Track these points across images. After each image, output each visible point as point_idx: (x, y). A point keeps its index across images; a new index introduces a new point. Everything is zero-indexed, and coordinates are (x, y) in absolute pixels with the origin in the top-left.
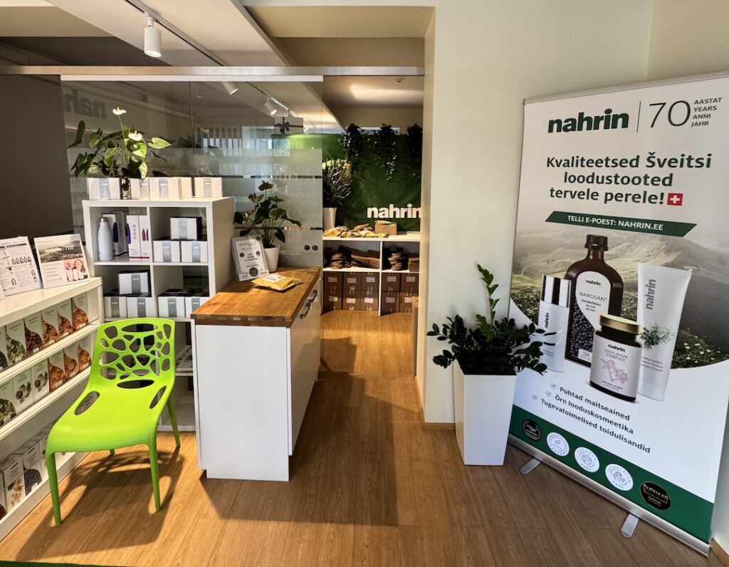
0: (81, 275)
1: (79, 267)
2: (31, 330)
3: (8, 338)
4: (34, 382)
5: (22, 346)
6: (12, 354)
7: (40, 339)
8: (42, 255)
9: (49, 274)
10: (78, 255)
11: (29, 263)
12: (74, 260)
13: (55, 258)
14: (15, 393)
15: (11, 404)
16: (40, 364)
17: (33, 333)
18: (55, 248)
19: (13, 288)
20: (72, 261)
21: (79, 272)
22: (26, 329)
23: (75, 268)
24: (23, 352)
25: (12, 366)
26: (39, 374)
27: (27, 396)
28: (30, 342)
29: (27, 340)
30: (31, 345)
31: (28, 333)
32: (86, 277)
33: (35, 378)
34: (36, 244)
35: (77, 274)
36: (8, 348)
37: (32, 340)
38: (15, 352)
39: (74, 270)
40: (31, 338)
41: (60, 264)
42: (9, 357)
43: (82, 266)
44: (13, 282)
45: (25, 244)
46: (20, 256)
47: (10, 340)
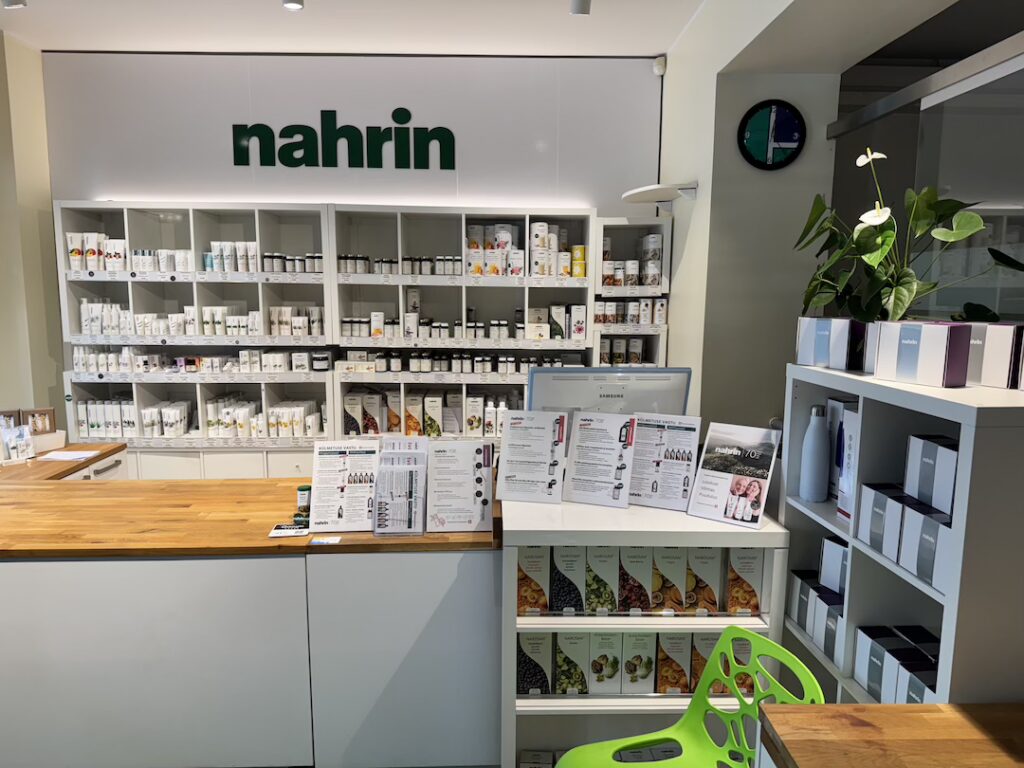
0: (750, 512)
1: (753, 495)
2: (631, 574)
3: (589, 570)
4: (624, 661)
5: (612, 592)
6: (593, 597)
7: (647, 595)
8: (709, 455)
9: (704, 492)
10: (759, 472)
11: (687, 462)
12: (749, 479)
13: (724, 465)
14: (591, 661)
15: (582, 673)
16: (639, 637)
17: (635, 581)
18: (733, 447)
19: (650, 496)
20: (746, 481)
21: (749, 503)
22: (621, 568)
23: (745, 495)
24: (613, 602)
25: (590, 615)
26: (637, 653)
27: (610, 677)
28: (626, 593)
29: (622, 587)
30: (627, 598)
31: (624, 577)
32: (755, 519)
33: (626, 656)
34: (710, 433)
35: (744, 507)
36: (588, 585)
37: (631, 590)
38: (598, 597)
39: (742, 499)
40: (628, 587)
41: (727, 479)
42: (587, 599)
43: (758, 497)
44: (654, 488)
45: (694, 430)
46: (679, 447)
47: (592, 575)
